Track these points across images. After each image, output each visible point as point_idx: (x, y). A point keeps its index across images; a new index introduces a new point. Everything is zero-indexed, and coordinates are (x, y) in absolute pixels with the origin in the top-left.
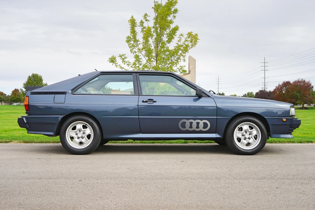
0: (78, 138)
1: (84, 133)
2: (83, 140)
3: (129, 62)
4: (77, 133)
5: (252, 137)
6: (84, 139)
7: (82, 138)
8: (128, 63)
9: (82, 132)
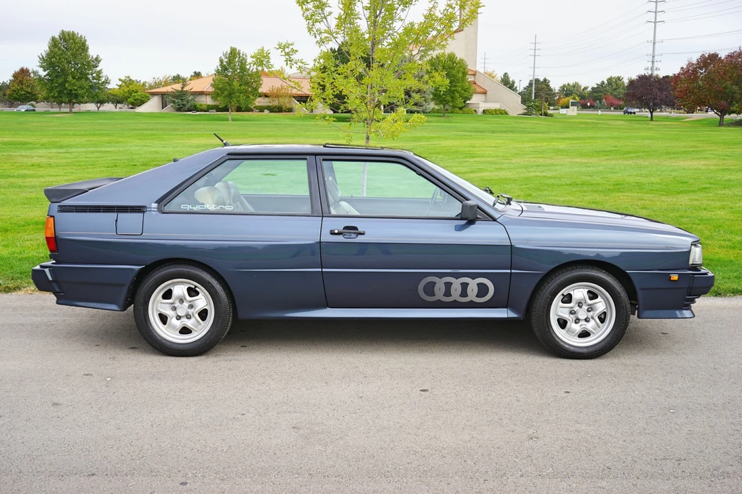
0: (179, 318)
1: (191, 306)
2: (190, 323)
3: (303, 61)
4: (176, 305)
5: (593, 318)
6: (193, 320)
7: (188, 317)
8: (301, 65)
9: (186, 304)
